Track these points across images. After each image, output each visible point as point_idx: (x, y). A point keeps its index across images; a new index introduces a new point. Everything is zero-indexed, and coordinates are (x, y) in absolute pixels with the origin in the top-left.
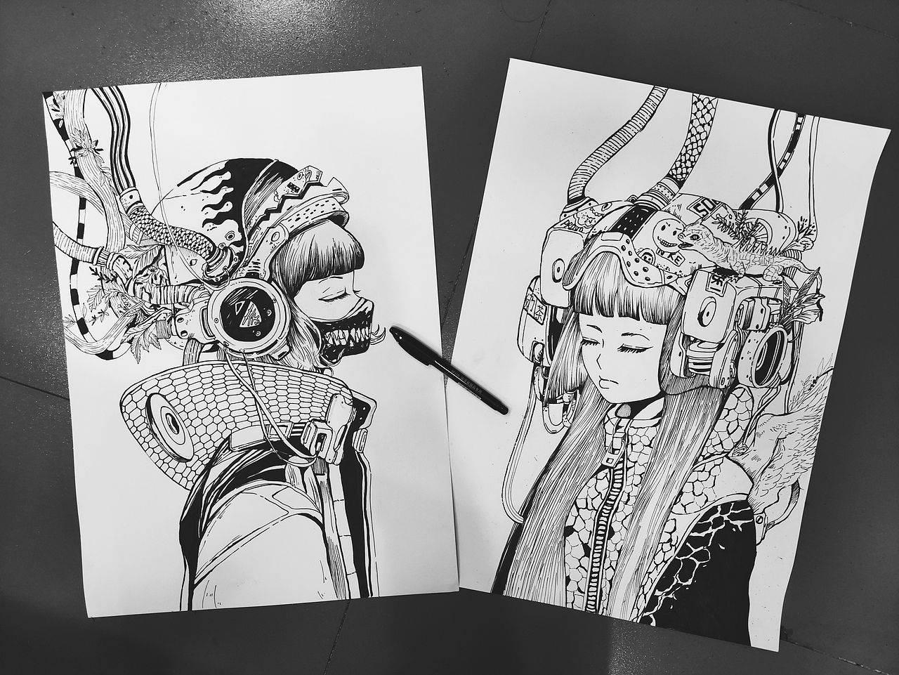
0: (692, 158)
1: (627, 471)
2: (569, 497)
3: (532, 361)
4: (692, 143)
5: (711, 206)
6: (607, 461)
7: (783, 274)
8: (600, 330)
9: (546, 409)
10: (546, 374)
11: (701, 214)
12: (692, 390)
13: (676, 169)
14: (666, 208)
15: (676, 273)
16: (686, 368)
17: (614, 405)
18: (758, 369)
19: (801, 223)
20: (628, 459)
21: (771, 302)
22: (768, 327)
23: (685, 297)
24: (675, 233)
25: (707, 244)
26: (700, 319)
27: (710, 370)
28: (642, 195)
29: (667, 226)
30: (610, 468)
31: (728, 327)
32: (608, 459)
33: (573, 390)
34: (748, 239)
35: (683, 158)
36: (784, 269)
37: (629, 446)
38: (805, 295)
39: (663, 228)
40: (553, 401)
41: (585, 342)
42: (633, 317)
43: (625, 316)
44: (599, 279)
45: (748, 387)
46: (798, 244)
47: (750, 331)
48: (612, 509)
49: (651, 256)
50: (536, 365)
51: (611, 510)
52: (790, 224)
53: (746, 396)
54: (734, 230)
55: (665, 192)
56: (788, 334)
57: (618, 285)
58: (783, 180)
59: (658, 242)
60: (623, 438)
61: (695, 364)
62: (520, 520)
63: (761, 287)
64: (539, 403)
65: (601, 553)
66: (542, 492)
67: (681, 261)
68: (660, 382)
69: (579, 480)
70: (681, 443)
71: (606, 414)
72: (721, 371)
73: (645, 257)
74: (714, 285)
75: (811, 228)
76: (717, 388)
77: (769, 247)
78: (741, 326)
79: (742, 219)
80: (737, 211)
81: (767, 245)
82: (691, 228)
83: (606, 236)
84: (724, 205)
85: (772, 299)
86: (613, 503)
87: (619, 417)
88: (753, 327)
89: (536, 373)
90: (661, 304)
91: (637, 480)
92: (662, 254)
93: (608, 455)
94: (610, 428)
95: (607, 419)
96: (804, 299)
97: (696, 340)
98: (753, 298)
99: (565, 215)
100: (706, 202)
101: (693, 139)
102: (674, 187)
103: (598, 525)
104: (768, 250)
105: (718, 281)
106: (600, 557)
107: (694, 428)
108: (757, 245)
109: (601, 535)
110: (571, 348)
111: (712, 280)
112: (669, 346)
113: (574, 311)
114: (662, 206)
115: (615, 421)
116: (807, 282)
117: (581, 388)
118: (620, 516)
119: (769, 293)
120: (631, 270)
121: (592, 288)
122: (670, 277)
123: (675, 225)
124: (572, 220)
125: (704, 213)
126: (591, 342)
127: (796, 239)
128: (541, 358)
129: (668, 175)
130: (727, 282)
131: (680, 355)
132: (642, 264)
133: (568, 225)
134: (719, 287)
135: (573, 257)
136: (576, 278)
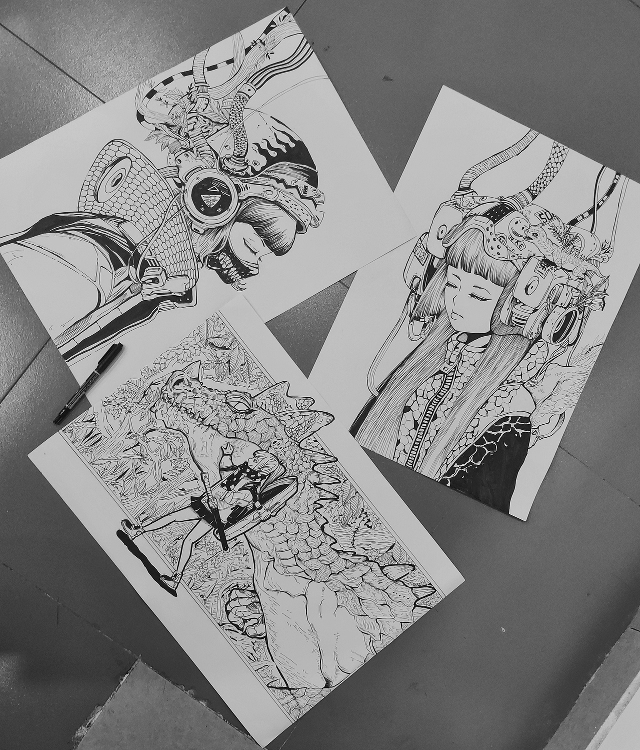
0: (545, 183)
1: (455, 378)
2: (414, 387)
3: (410, 288)
4: (547, 173)
5: (550, 218)
6: (444, 369)
7: (585, 274)
8: (460, 279)
9: (412, 323)
10: (418, 300)
11: (543, 221)
12: (511, 335)
13: (534, 186)
14: (521, 211)
15: (518, 255)
16: (510, 320)
17: (457, 332)
18: (556, 332)
19: (604, 244)
20: (458, 370)
21: (574, 290)
22: (568, 306)
23: (520, 272)
24: (523, 228)
25: (542, 241)
26: (526, 289)
27: (525, 324)
28: (508, 197)
29: (519, 222)
30: (445, 374)
31: (543, 300)
32: (445, 367)
33: (433, 315)
34: (568, 245)
35: (539, 181)
36: (587, 271)
37: (461, 362)
38: (596, 291)
39: (517, 223)
40: (418, 319)
41: (448, 284)
42: (483, 277)
43: (478, 274)
44: (467, 245)
45: (547, 342)
46: (600, 257)
47: (557, 306)
48: (440, 401)
49: (505, 239)
50: (412, 291)
51: (438, 402)
52: (597, 243)
53: (544, 348)
54: (561, 237)
55: (523, 200)
56: (580, 313)
57: (479, 252)
58: (598, 213)
59: (511, 232)
60: (458, 356)
61: (516, 318)
62: (377, 394)
63: (570, 278)
64: (408, 318)
65: (425, 429)
66: (395, 379)
67: (523, 248)
68: (491, 325)
69: (422, 377)
70: (495, 369)
71: (451, 337)
72: (532, 327)
73: (500, 239)
74: (540, 269)
75: (610, 248)
76: (527, 338)
77: (581, 254)
78: (551, 301)
79: (567, 231)
80: (566, 225)
81: (579, 252)
82: (534, 228)
83: (478, 218)
84: (558, 219)
85: (575, 288)
86: (441, 397)
87: (458, 341)
88: (558, 303)
89: (411, 297)
90: (503, 273)
91: (461, 386)
92: (512, 240)
93: (446, 365)
94: (451, 346)
95: (450, 340)
96: (595, 294)
97: (520, 302)
98: (563, 285)
99: (455, 197)
100: (547, 213)
101: (549, 170)
102: (530, 198)
103: (428, 410)
104: (580, 256)
105: (543, 267)
106: (424, 432)
107: (506, 361)
108: (573, 250)
109: (428, 417)
110: (438, 286)
111: (540, 266)
112: (502, 302)
113: (446, 262)
114: (519, 209)
115: (455, 343)
116: (599, 283)
117: (438, 315)
118: (443, 407)
119: (574, 283)
120: (490, 244)
121: (461, 250)
122: (514, 256)
123: (524, 223)
124: (458, 201)
125: (545, 221)
126: (452, 286)
127: (599, 253)
128: (417, 288)
129: (528, 189)
130: (549, 270)
131: (508, 310)
132: (498, 243)
133: (455, 204)
134: (543, 271)
135: (454, 226)
136: (452, 241)
